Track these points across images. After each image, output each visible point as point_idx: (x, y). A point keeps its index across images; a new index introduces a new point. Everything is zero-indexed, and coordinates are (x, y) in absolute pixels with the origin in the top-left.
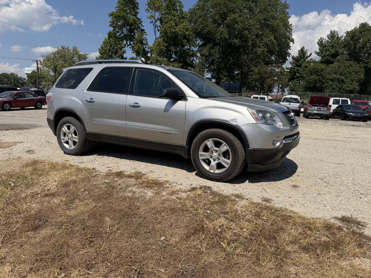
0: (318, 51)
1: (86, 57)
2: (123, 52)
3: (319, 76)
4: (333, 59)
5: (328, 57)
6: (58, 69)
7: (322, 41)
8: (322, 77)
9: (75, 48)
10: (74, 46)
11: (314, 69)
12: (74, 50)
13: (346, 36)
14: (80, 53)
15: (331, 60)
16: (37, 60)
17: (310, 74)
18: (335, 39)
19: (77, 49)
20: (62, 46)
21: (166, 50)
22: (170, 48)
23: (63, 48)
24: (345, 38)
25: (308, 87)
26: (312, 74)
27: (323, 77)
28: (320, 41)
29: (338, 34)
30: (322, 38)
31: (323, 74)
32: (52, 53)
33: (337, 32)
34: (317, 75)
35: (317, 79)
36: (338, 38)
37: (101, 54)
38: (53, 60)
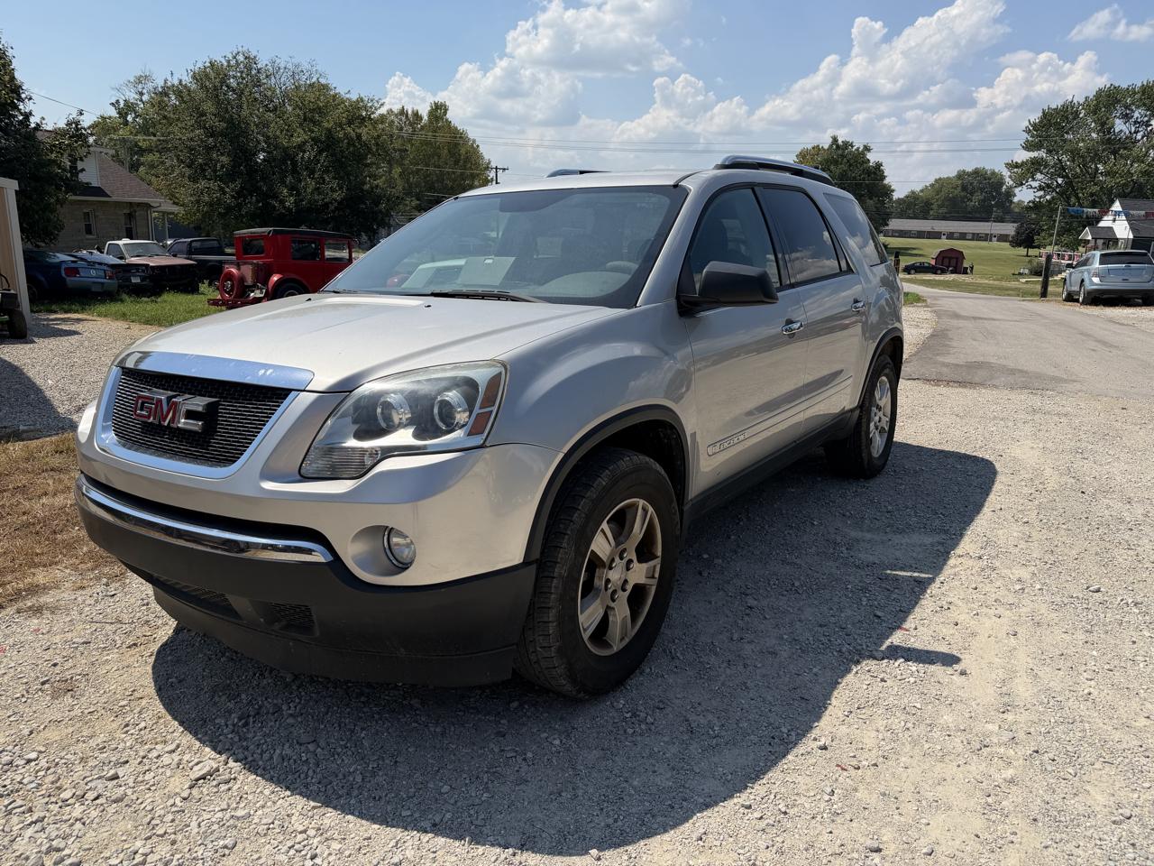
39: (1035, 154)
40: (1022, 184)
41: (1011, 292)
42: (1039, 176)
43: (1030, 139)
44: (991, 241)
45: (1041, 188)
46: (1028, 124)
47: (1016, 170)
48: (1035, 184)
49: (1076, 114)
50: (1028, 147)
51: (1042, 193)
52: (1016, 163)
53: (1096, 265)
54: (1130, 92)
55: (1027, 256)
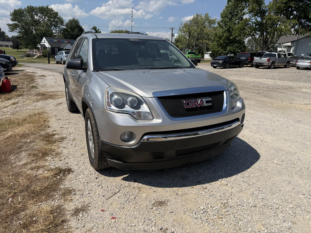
1: (215, 22)
2: (243, 14)
6: (191, 34)
9: (207, 14)
10: (206, 13)
12: (206, 17)
14: (211, 19)
16: (172, 28)
19: (208, 15)
20: (197, 14)
21: (285, 7)
22: (290, 4)
23: (198, 16)
32: (189, 21)
37: (222, 18)
38: (189, 26)
39: (15, 22)
40: (13, 31)
41: (26, 62)
42: (18, 29)
43: (12, 18)
44: (3, 47)
45: (19, 32)
46: (10, 13)
47: (10, 26)
48: (17, 31)
49: (23, 12)
50: (12, 20)
51: (19, 34)
52: (10, 24)
53: (65, 54)
54: (36, 8)
55: (18, 51)
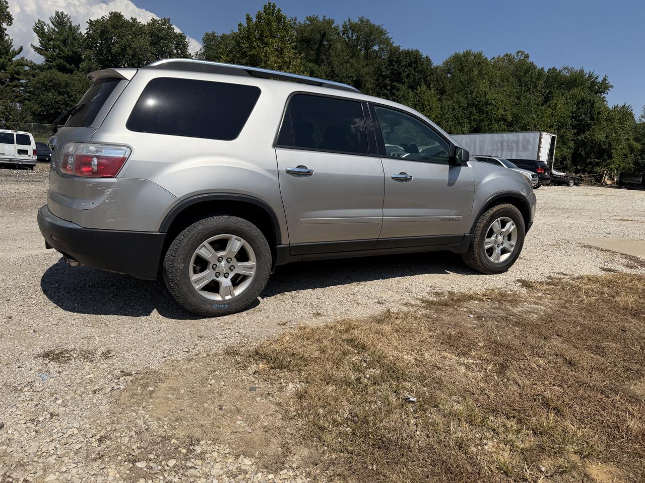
0: (37, 44)
3: (63, 95)
4: (71, 66)
5: (62, 61)
7: (43, 29)
8: (69, 97)
11: (51, 81)
13: (89, 28)
15: (67, 66)
17: (44, 89)
18: (67, 28)
24: (89, 31)
25: (44, 114)
26: (48, 90)
27: (72, 98)
28: (39, 27)
29: (70, 20)
30: (43, 22)
31: (69, 92)
33: (67, 15)
34: (60, 93)
35: (60, 101)
36: (70, 27)
